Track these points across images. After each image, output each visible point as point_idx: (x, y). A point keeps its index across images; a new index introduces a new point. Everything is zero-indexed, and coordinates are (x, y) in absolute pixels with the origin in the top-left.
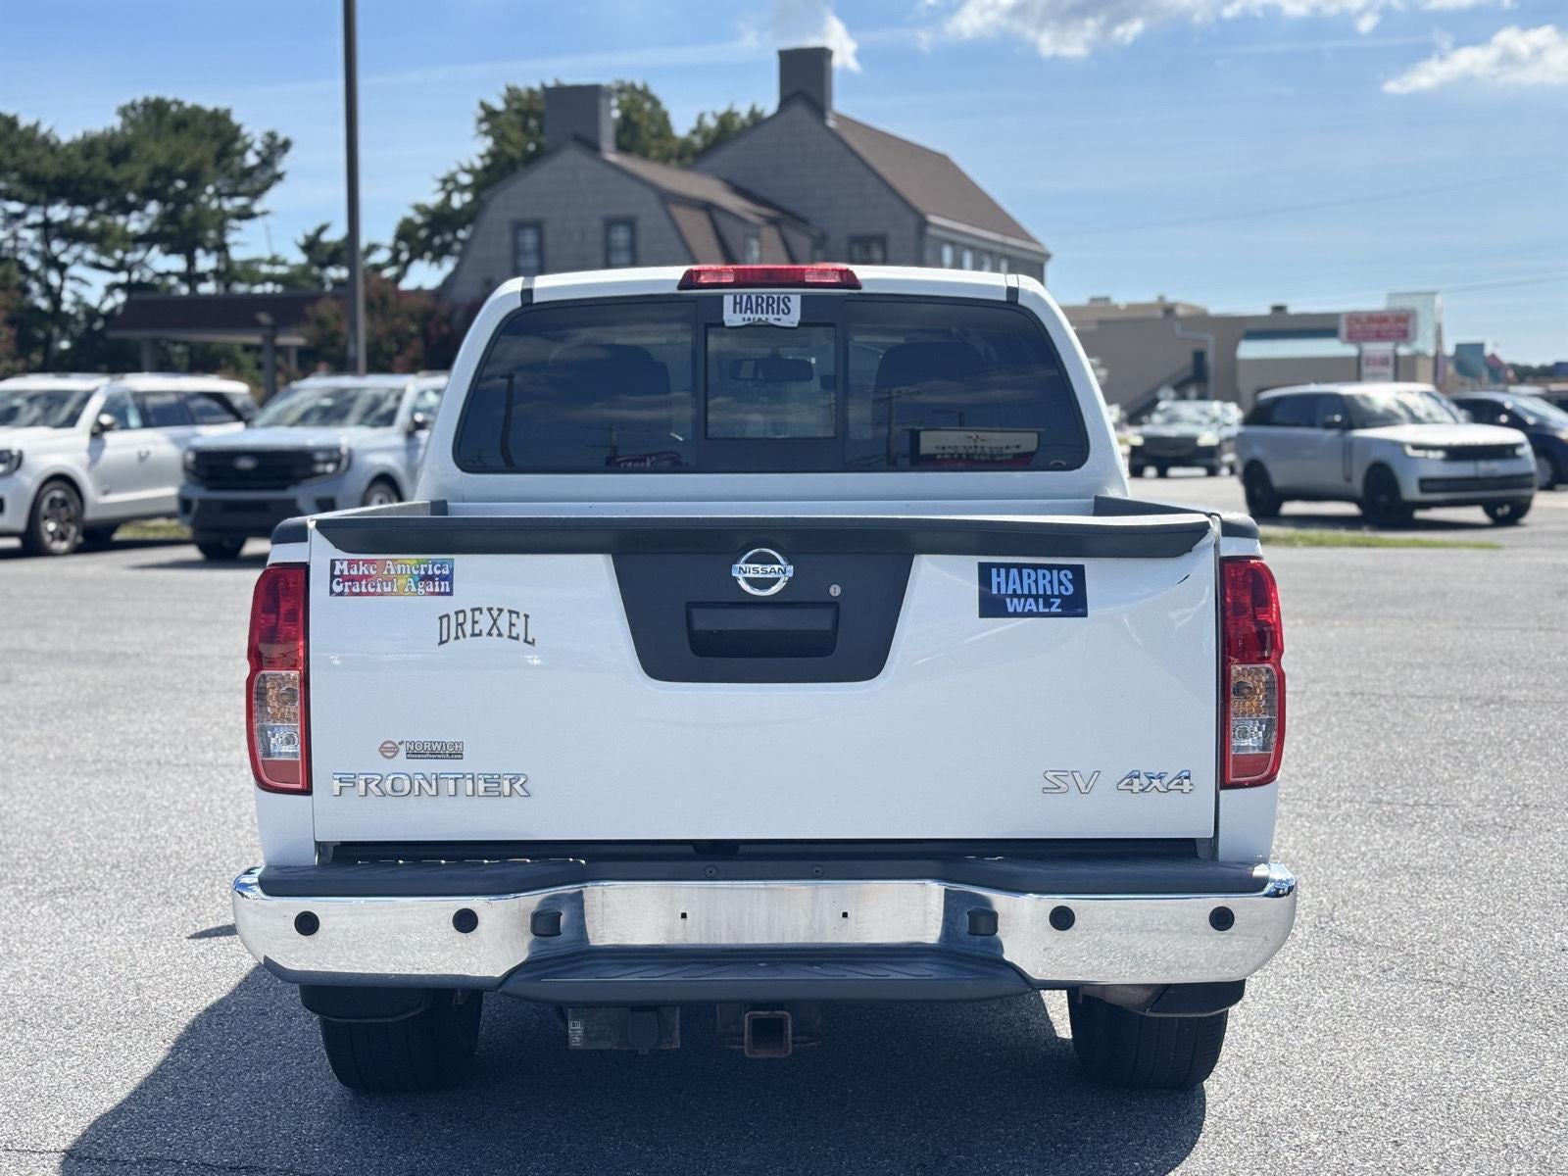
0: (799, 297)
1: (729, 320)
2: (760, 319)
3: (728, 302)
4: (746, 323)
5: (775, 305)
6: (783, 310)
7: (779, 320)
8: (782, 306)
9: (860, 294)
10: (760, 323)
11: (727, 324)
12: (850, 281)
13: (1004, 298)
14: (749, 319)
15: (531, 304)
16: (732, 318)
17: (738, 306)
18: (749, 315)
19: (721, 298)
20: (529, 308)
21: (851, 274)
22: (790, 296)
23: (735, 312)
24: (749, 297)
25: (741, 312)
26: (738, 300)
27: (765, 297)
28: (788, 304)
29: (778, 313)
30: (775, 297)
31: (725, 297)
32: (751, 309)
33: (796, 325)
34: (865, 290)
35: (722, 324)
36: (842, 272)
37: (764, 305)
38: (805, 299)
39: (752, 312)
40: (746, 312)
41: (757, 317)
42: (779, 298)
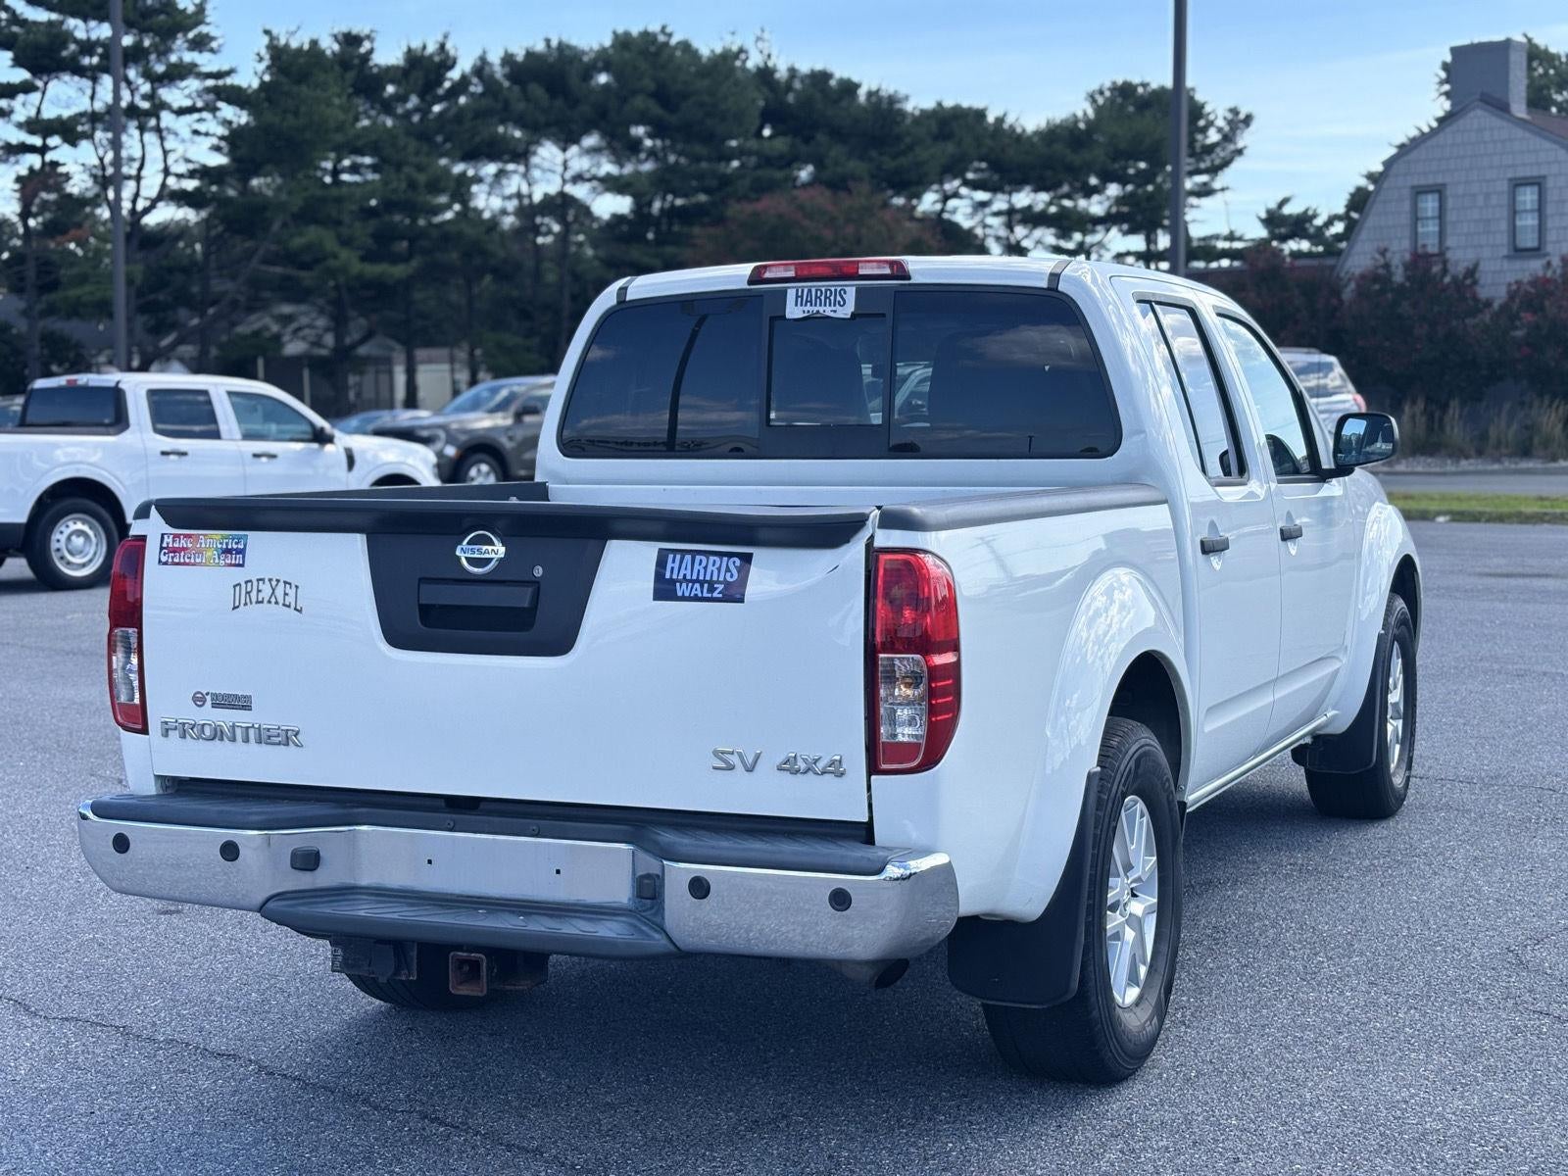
0: (854, 289)
1: (792, 313)
2: (818, 312)
3: (791, 295)
4: (806, 315)
5: (832, 298)
6: (839, 302)
7: (835, 311)
8: (839, 298)
9: (910, 285)
10: (818, 315)
11: (787, 317)
12: (901, 272)
13: (1044, 284)
14: (809, 312)
15: (624, 301)
16: (793, 311)
17: (799, 299)
18: (808, 308)
19: (784, 292)
20: (624, 306)
21: (899, 264)
22: (846, 288)
23: (796, 305)
24: (810, 291)
25: (802, 305)
26: (800, 294)
27: (823, 289)
28: (844, 296)
29: (835, 305)
30: (833, 289)
31: (789, 291)
32: (811, 302)
33: (849, 316)
34: (916, 279)
35: (783, 317)
36: (891, 264)
37: (823, 298)
38: (859, 291)
39: (811, 305)
40: (806, 305)
41: (815, 309)
42: (836, 290)
